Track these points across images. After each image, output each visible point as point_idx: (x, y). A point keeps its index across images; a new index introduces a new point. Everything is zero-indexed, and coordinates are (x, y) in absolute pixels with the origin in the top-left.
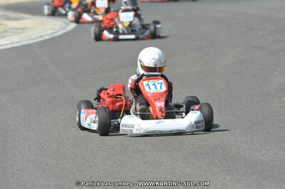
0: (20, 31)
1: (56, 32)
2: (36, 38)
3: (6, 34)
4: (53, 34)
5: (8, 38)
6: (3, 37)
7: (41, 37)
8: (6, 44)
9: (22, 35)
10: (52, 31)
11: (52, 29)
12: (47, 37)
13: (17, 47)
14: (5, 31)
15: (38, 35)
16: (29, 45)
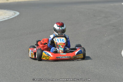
1: (10, 17)
2: (2, 19)
4: (9, 17)
10: (9, 16)
11: (9, 15)
12: (7, 19)
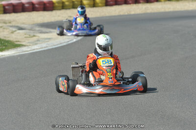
0: (47, 40)
2: (57, 45)
3: (38, 42)
5: (38, 45)
6: (36, 44)
7: (61, 44)
8: (37, 49)
9: (48, 43)
12: (65, 44)
13: (44, 51)
14: (38, 40)
15: (58, 43)
16: (53, 49)
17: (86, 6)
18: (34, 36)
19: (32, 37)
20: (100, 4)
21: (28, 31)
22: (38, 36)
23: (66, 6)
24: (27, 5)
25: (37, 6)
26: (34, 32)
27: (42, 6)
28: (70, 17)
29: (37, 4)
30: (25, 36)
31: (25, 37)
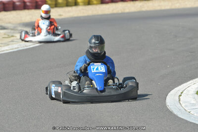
17: (81, 4)
18: (12, 36)
19: (9, 37)
20: (95, 2)
21: (9, 31)
22: (16, 37)
23: (59, 4)
24: (18, 3)
25: (28, 4)
26: (14, 33)
27: (34, 4)
28: (60, 15)
29: (29, 2)
30: (4, 36)
31: (3, 38)
